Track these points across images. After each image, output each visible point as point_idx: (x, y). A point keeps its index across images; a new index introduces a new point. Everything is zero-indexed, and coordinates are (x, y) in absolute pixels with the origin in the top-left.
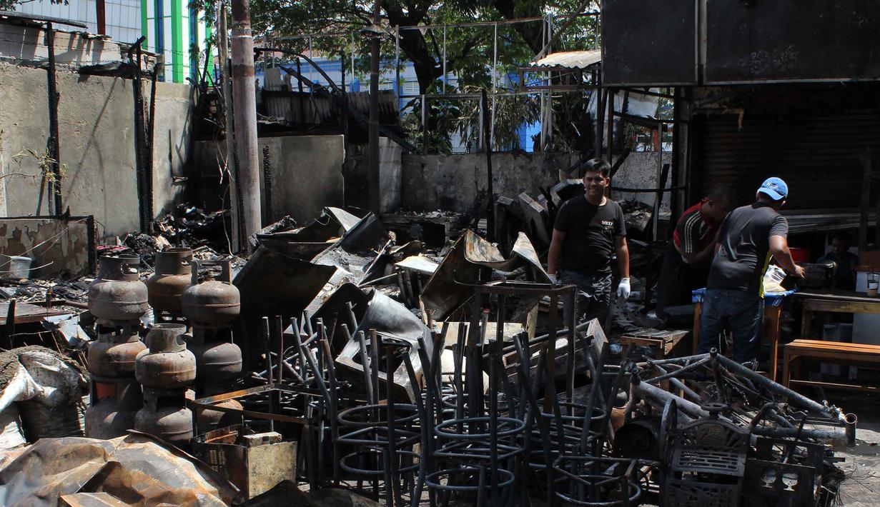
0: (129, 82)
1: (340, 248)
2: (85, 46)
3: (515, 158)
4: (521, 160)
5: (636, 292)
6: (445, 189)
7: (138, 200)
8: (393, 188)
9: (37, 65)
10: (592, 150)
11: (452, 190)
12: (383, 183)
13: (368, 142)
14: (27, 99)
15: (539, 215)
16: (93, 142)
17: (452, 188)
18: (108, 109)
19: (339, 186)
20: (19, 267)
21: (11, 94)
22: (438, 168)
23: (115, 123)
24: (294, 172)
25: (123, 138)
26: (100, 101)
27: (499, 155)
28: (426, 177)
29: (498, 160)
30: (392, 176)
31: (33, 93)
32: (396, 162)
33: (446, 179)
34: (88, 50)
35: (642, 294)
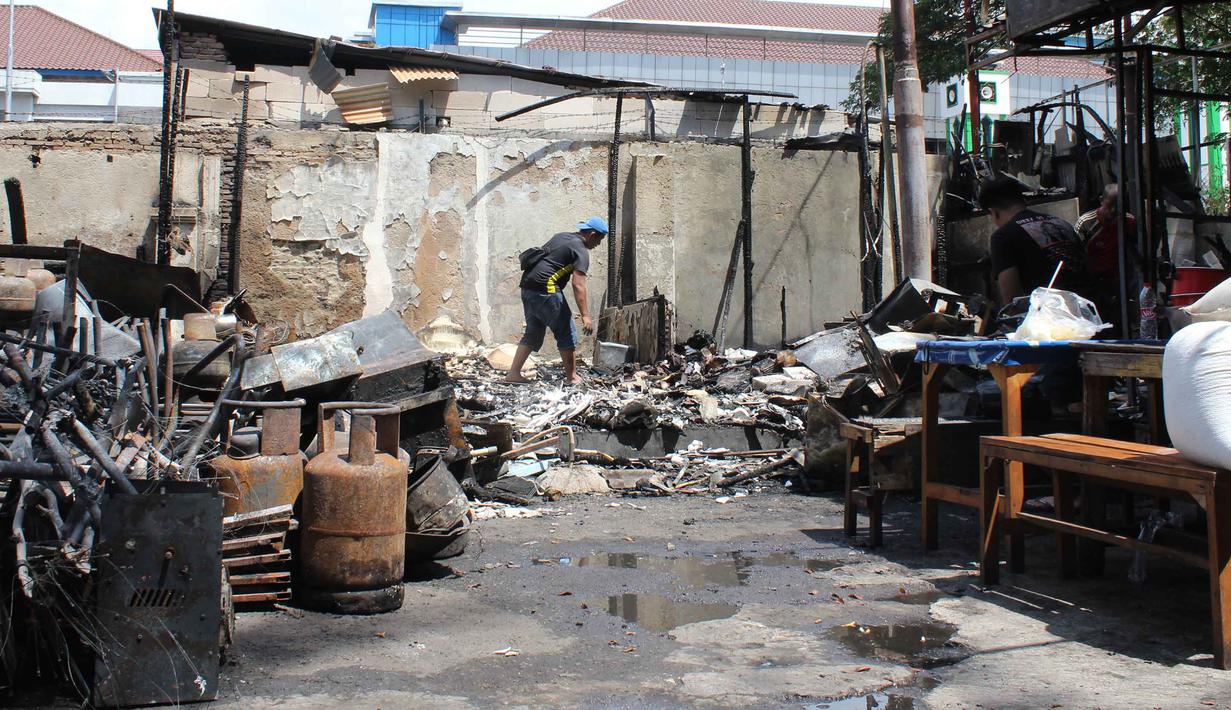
0: (854, 156)
2: (799, 118)
7: (862, 294)
9: (730, 142)
14: (714, 179)
16: (798, 224)
18: (822, 185)
20: (611, 355)
21: (694, 175)
23: (832, 204)
25: (843, 221)
26: (810, 177)
31: (723, 172)
34: (803, 123)
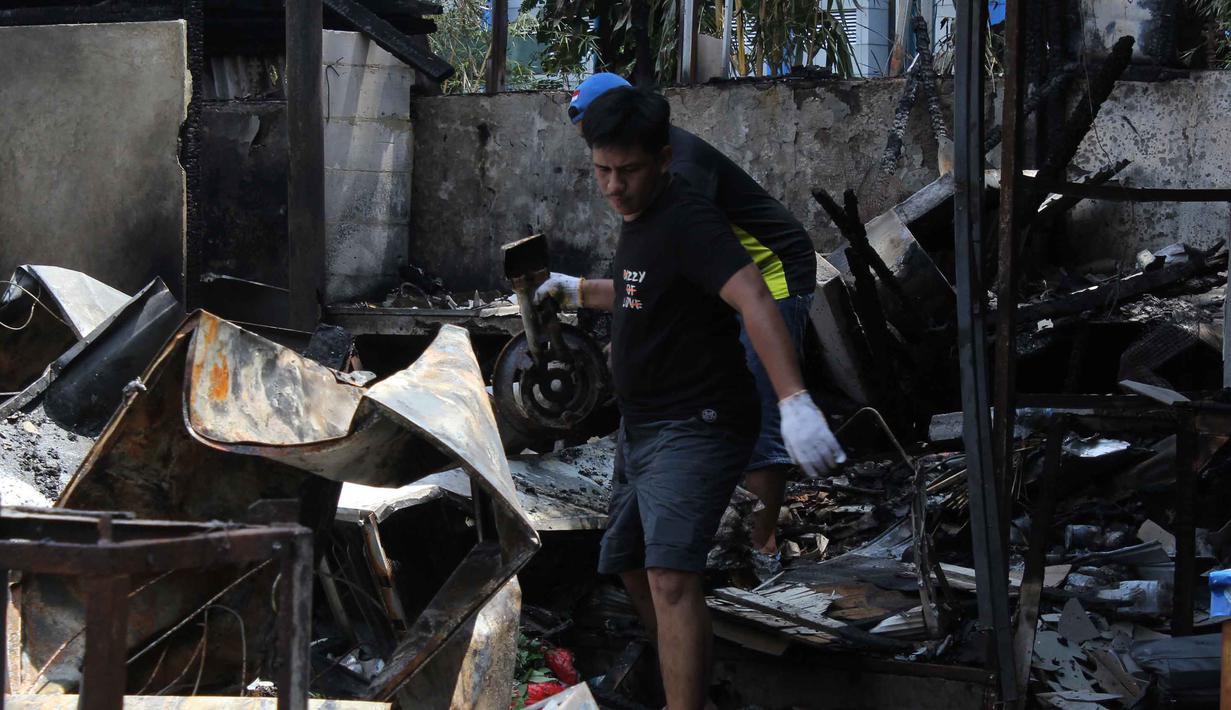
1: (39, 412)
3: (799, 101)
4: (821, 109)
5: (1144, 584)
6: (558, 216)
8: (381, 213)
10: (1069, 66)
11: (582, 217)
12: (338, 194)
13: (284, 54)
15: (822, 291)
17: (584, 212)
19: (169, 204)
22: (536, 140)
24: (19, 154)
27: (747, 92)
28: (493, 173)
29: (740, 108)
30: (374, 172)
32: (389, 121)
33: (561, 178)
35: (1166, 587)
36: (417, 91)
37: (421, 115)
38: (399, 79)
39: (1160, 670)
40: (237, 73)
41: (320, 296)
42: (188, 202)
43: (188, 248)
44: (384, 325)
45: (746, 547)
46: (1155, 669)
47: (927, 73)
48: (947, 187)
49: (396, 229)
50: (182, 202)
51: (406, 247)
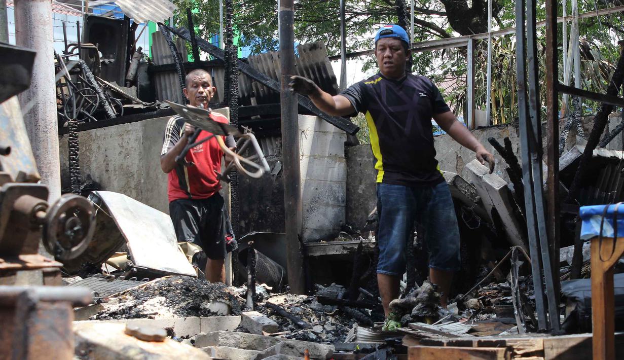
8: (331, 200)
32: (334, 157)
36: (347, 144)
37: (350, 155)
38: (339, 139)
39: (578, 298)
40: (272, 144)
41: (301, 238)
42: (231, 192)
43: (232, 214)
44: (329, 250)
45: (436, 305)
46: (575, 297)
47: (577, 115)
48: (575, 153)
49: (339, 208)
50: (229, 192)
51: (344, 216)
